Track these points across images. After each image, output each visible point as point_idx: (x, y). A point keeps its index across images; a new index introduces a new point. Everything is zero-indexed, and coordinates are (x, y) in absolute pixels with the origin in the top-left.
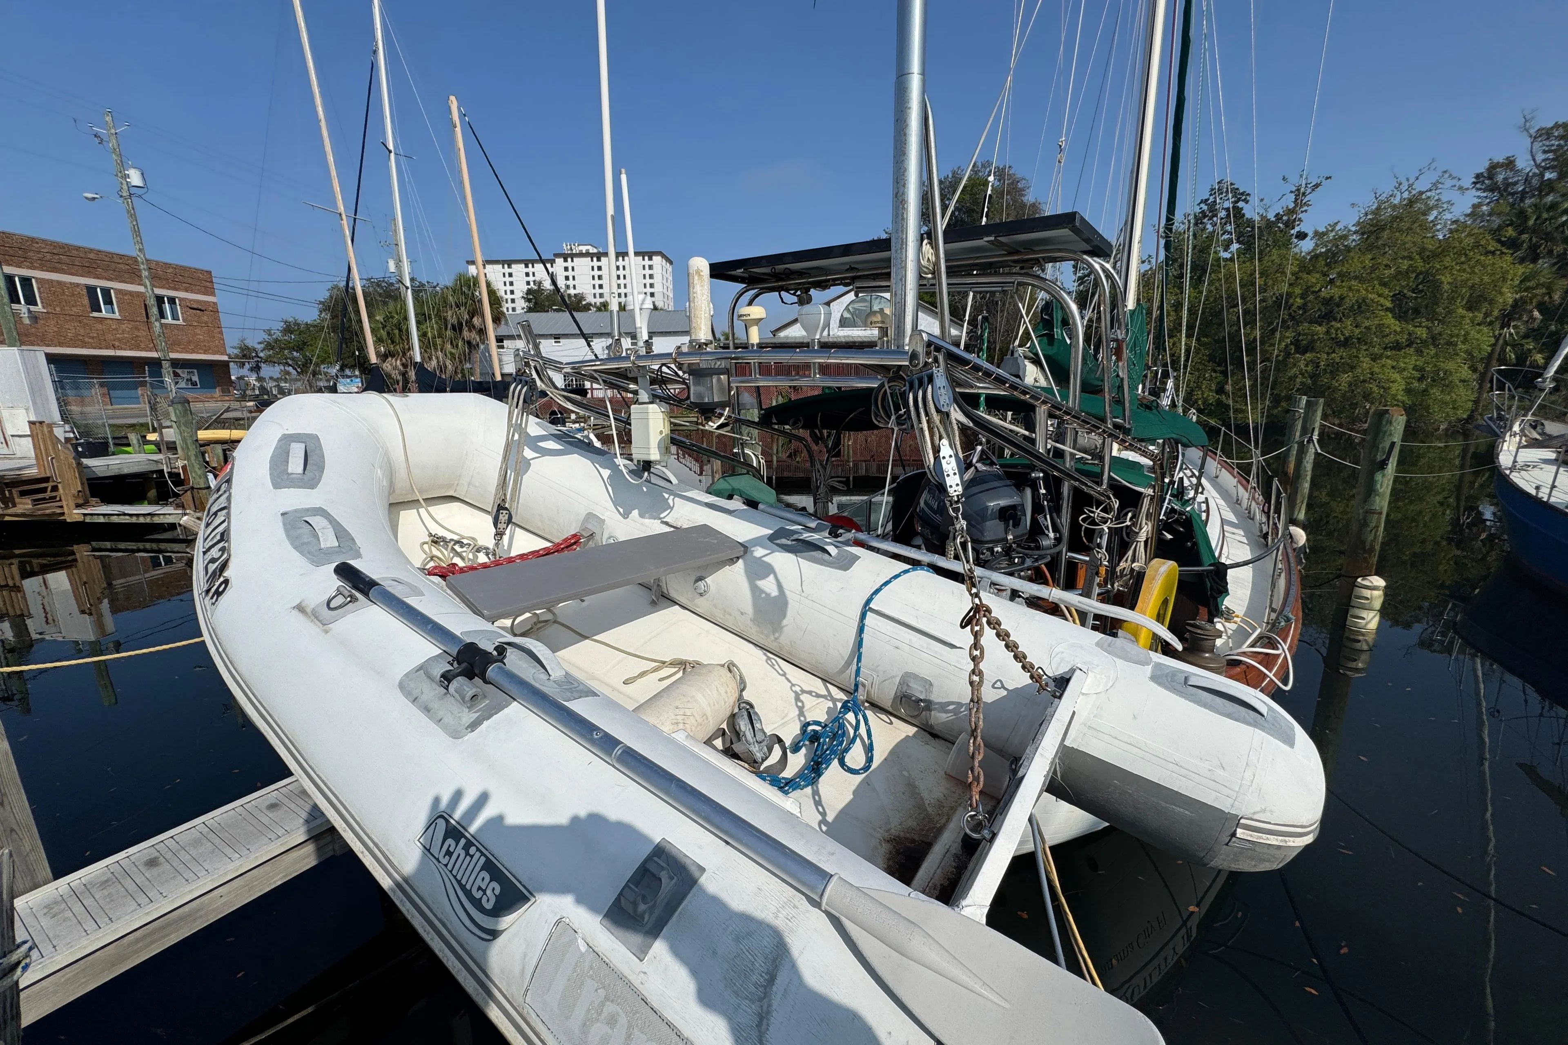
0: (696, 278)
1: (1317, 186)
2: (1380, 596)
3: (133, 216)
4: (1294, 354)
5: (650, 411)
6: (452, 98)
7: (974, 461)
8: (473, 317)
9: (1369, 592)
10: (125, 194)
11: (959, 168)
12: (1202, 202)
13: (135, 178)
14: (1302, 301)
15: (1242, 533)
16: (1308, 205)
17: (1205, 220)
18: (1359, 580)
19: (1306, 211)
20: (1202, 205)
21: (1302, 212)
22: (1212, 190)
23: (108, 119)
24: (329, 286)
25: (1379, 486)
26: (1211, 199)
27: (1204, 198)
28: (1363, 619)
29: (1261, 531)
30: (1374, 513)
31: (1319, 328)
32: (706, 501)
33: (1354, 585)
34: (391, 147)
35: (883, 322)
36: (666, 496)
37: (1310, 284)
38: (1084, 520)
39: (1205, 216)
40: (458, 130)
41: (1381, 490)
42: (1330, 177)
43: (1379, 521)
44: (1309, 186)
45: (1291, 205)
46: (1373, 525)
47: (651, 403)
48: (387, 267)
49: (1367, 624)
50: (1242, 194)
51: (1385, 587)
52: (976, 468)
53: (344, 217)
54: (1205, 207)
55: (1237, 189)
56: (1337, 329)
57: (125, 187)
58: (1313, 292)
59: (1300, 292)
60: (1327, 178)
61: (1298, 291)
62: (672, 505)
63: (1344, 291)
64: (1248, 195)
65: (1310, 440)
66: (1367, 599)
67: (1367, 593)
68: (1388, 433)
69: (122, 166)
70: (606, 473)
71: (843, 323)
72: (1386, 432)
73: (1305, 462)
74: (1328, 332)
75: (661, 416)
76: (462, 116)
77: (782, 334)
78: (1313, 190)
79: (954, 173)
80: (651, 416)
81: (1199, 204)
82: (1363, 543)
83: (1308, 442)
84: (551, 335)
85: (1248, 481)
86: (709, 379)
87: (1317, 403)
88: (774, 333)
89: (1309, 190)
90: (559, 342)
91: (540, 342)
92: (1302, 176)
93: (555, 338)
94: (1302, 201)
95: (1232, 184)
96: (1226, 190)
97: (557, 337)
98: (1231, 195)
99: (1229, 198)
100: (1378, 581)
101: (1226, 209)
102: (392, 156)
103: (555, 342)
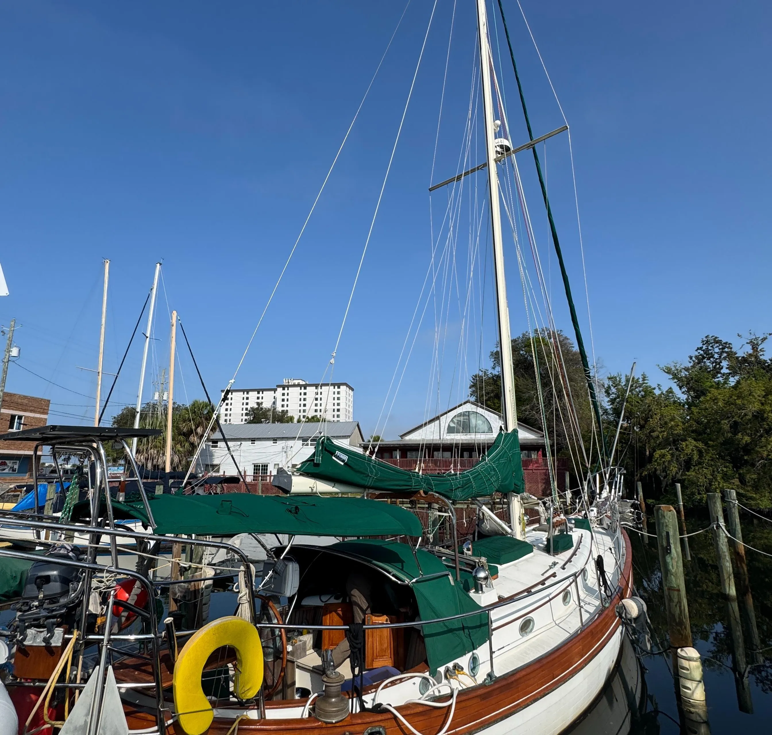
1: (765, 339)
2: (698, 668)
3: (5, 372)
6: (175, 312)
8: (197, 428)
9: (687, 662)
10: (6, 360)
11: (527, 332)
12: (698, 349)
13: (14, 352)
16: (763, 351)
17: (705, 360)
18: (679, 650)
19: (763, 355)
20: (699, 351)
21: (761, 355)
22: (703, 341)
23: (12, 323)
24: (123, 407)
25: (671, 567)
26: (704, 347)
27: (699, 347)
28: (690, 689)
30: (674, 590)
33: (676, 656)
34: (148, 335)
39: (704, 358)
40: (174, 328)
41: (673, 571)
43: (679, 596)
44: (759, 339)
45: (751, 351)
46: (676, 600)
48: (153, 397)
49: (693, 693)
50: (726, 343)
51: (700, 658)
53: (100, 374)
54: (702, 352)
55: (721, 341)
57: (7, 357)
60: (770, 334)
64: (730, 344)
65: (718, 526)
66: (687, 670)
67: (686, 664)
68: (665, 524)
69: (10, 346)
71: (451, 430)
72: (663, 523)
73: (721, 545)
76: (178, 320)
77: (407, 438)
78: (762, 342)
79: (524, 335)
81: (696, 350)
82: (674, 615)
84: (249, 439)
87: (714, 497)
88: (402, 436)
89: (760, 342)
90: (254, 443)
91: (241, 443)
92: (751, 333)
93: (252, 441)
94: (757, 348)
95: (716, 338)
96: (713, 341)
97: (253, 440)
98: (718, 345)
99: (717, 346)
100: (692, 652)
101: (717, 353)
102: (148, 339)
103: (252, 443)
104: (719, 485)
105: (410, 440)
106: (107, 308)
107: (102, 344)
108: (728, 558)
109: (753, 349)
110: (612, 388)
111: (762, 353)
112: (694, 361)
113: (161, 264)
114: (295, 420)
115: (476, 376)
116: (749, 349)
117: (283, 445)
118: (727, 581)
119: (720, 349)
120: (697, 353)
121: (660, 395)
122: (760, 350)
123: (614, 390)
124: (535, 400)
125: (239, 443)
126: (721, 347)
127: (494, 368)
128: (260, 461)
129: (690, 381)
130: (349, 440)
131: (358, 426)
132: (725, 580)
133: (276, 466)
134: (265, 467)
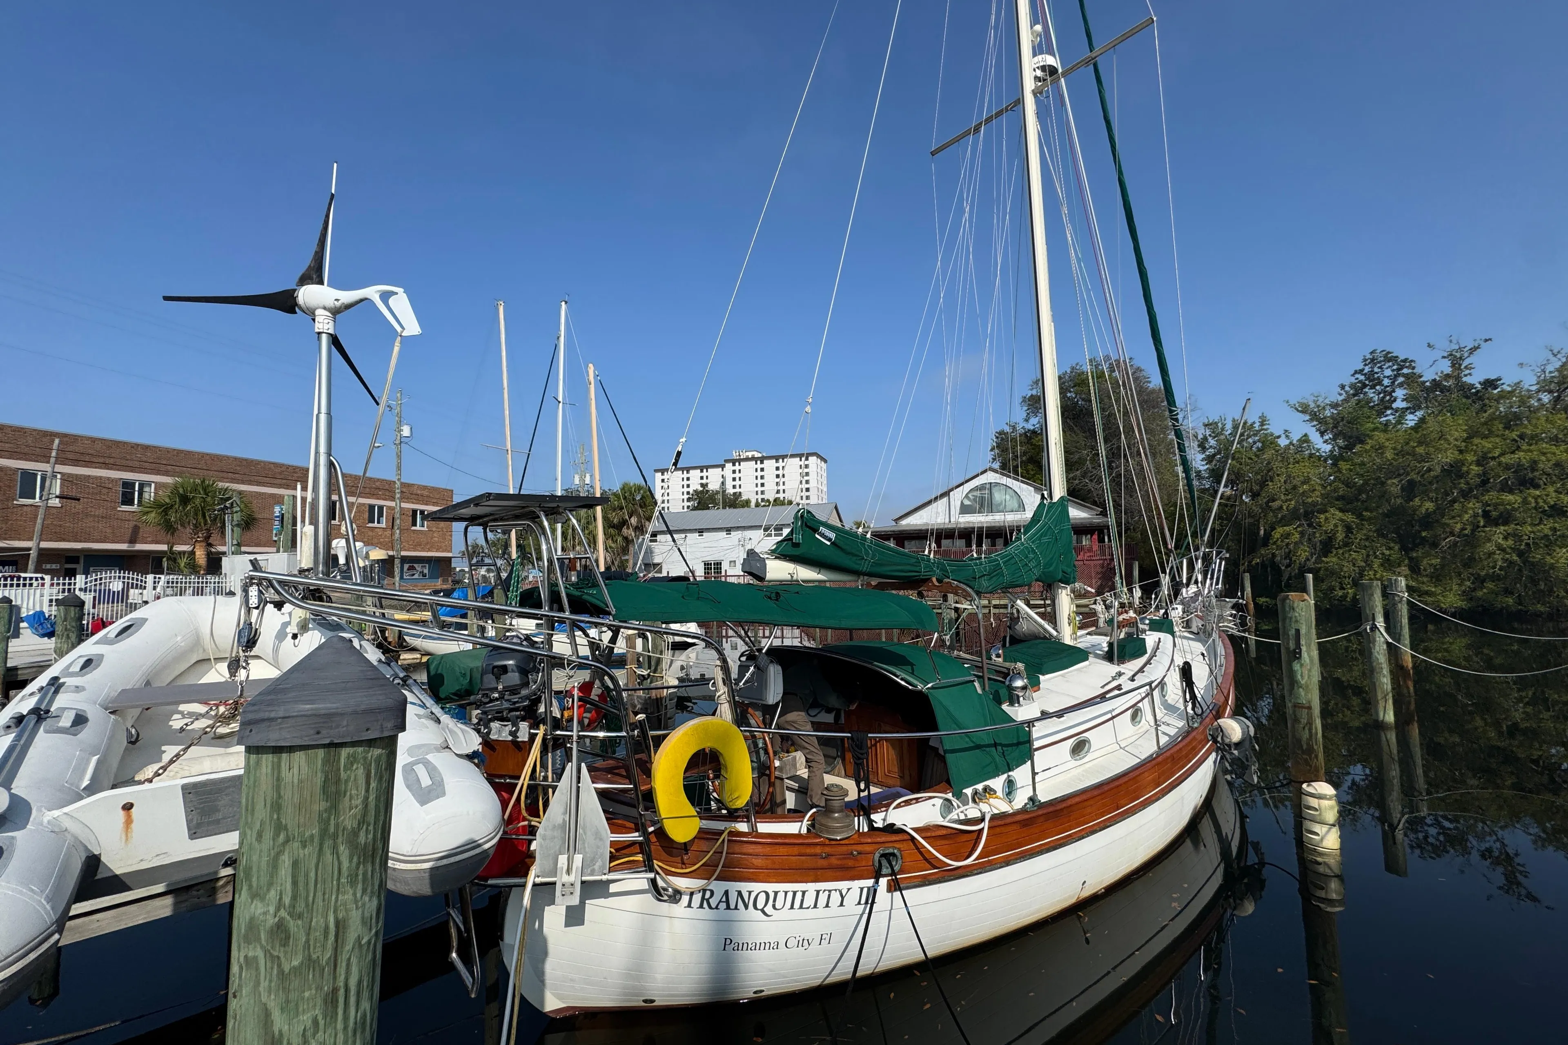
1: (1476, 348)
2: (1332, 808)
3: (399, 457)
4: (1484, 526)
6: (591, 365)
9: (1316, 800)
10: (398, 442)
11: (1077, 364)
12: (1356, 372)
13: (406, 431)
14: (1481, 468)
16: (1471, 368)
17: (1366, 390)
18: (1304, 786)
19: (1470, 374)
20: (1357, 376)
21: (1466, 375)
22: (1365, 360)
23: (399, 395)
25: (1299, 677)
26: (1367, 369)
27: (1358, 369)
28: (1317, 834)
30: (1303, 707)
31: (1511, 497)
33: (1300, 793)
34: (560, 399)
37: (1485, 450)
39: (1365, 386)
40: (592, 387)
41: (1303, 682)
42: (1490, 339)
43: (1311, 712)
44: (1466, 350)
45: (1448, 370)
46: (1304, 721)
49: (1322, 840)
50: (1405, 361)
51: (1336, 796)
53: (510, 452)
54: (1362, 378)
55: (1397, 357)
56: (1536, 498)
57: (399, 438)
58: (1493, 458)
59: (1475, 459)
60: (1486, 340)
61: (1470, 457)
63: (1535, 455)
64: (1412, 361)
65: (1374, 628)
66: (1316, 810)
67: (1314, 802)
68: (1294, 619)
69: (400, 423)
71: (965, 510)
72: (1291, 618)
73: (1375, 653)
74: (1525, 502)
76: (596, 376)
77: (904, 522)
78: (1471, 353)
79: (1073, 368)
81: (1353, 375)
82: (1299, 741)
83: (1371, 629)
84: (696, 530)
87: (1370, 586)
88: (897, 520)
89: (1466, 355)
90: (703, 536)
91: (686, 536)
92: (1451, 341)
93: (699, 533)
94: (1461, 365)
95: (1389, 353)
96: (1382, 359)
97: (701, 531)
98: (1390, 364)
99: (1389, 367)
100: (1325, 788)
101: (1388, 377)
102: (561, 405)
103: (700, 536)
104: (1375, 575)
105: (908, 525)
106: (507, 366)
107: (507, 412)
108: (1386, 671)
109: (1453, 365)
110: (1210, 439)
111: (1467, 372)
112: (1346, 392)
113: (566, 303)
114: (753, 504)
116: (1446, 367)
117: (740, 536)
118: (1381, 704)
119: (1393, 370)
120: (1353, 380)
121: (1287, 447)
122: (1466, 367)
123: (1212, 442)
124: (1088, 462)
125: (683, 536)
126: (1395, 367)
127: (1027, 420)
128: (712, 558)
129: (1338, 422)
131: (836, 508)
132: (1378, 702)
133: (732, 564)
134: (718, 565)
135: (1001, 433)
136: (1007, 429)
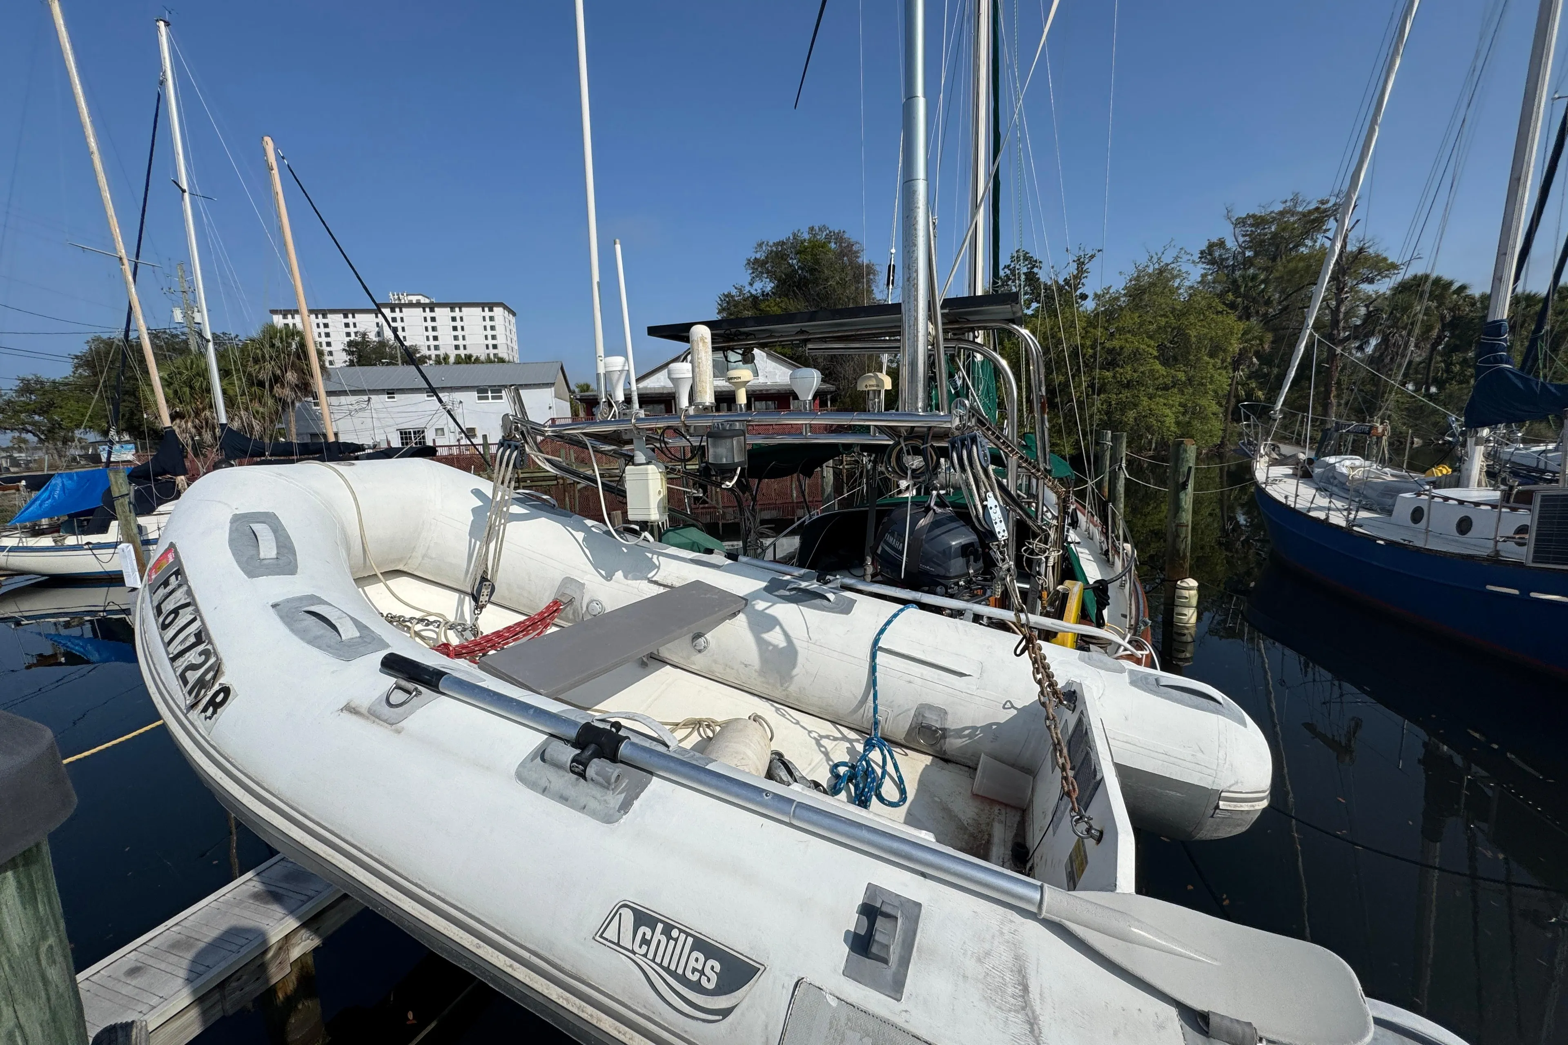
0: (701, 344)
1: (1092, 257)
2: (1195, 595)
5: (650, 472)
6: (268, 139)
7: (932, 504)
8: (287, 371)
9: (1187, 592)
11: (799, 231)
12: (1005, 267)
15: (1087, 552)
17: (1010, 283)
18: (1179, 583)
19: (1086, 277)
20: (1006, 270)
21: (1083, 278)
22: (1012, 257)
24: (89, 337)
25: (1183, 503)
28: (1185, 615)
29: (1102, 549)
30: (1182, 525)
31: (1107, 373)
32: (689, 557)
33: (1175, 587)
34: (185, 186)
35: (878, 386)
36: (650, 555)
37: (1096, 337)
38: (1025, 551)
40: (275, 172)
41: (1185, 507)
43: (1187, 530)
44: (1087, 257)
45: (1075, 272)
46: (1183, 536)
47: (648, 463)
48: (172, 317)
49: (1189, 620)
50: (1036, 261)
51: (1198, 587)
52: (934, 510)
53: (125, 261)
54: (1008, 272)
55: (1032, 257)
56: (1121, 374)
58: (1100, 344)
59: (1090, 343)
60: (1099, 251)
61: (1088, 343)
62: (657, 564)
63: (1123, 342)
64: (1040, 262)
65: (1120, 467)
66: (1186, 598)
67: (1186, 593)
68: (1185, 460)
70: (580, 536)
72: (1183, 459)
73: (1118, 487)
74: (1114, 377)
75: (659, 476)
76: (280, 158)
78: (1090, 260)
79: (794, 235)
80: (650, 477)
82: (1178, 551)
83: (1119, 469)
84: (384, 390)
85: (1084, 507)
86: (728, 441)
87: (1121, 436)
88: (638, 382)
89: (1087, 261)
90: (394, 398)
91: (369, 399)
93: (388, 394)
95: (1027, 253)
96: (1022, 258)
97: (391, 393)
98: (1027, 263)
99: (1026, 265)
100: (1192, 583)
102: (186, 195)
103: (389, 398)
105: (646, 388)
106: (91, 114)
113: (167, 24)
114: (452, 359)
115: (726, 296)
116: (1072, 272)
122: (1085, 274)
125: (366, 398)
126: (1029, 266)
127: (751, 284)
128: (410, 425)
130: (553, 389)
131: (562, 368)
133: (439, 432)
134: (420, 432)
135: (729, 295)
136: (734, 292)
